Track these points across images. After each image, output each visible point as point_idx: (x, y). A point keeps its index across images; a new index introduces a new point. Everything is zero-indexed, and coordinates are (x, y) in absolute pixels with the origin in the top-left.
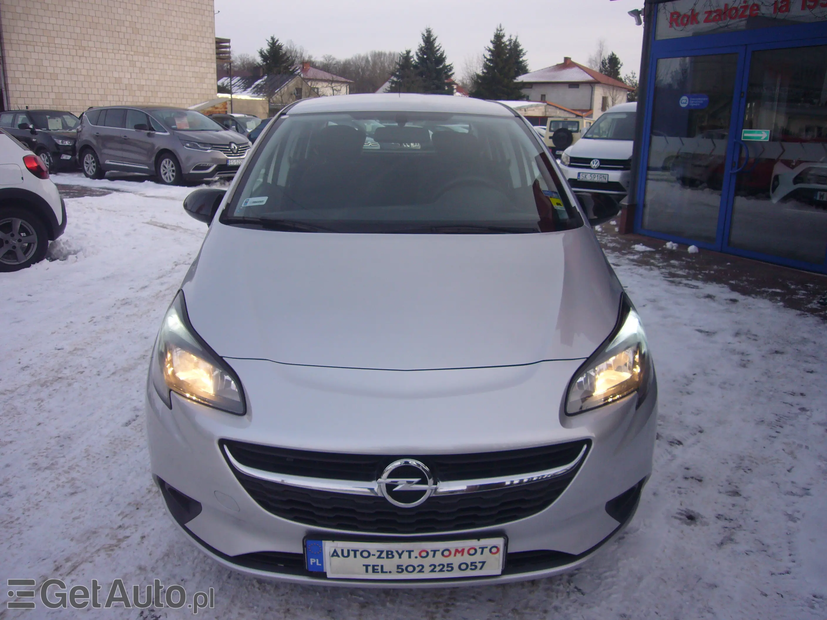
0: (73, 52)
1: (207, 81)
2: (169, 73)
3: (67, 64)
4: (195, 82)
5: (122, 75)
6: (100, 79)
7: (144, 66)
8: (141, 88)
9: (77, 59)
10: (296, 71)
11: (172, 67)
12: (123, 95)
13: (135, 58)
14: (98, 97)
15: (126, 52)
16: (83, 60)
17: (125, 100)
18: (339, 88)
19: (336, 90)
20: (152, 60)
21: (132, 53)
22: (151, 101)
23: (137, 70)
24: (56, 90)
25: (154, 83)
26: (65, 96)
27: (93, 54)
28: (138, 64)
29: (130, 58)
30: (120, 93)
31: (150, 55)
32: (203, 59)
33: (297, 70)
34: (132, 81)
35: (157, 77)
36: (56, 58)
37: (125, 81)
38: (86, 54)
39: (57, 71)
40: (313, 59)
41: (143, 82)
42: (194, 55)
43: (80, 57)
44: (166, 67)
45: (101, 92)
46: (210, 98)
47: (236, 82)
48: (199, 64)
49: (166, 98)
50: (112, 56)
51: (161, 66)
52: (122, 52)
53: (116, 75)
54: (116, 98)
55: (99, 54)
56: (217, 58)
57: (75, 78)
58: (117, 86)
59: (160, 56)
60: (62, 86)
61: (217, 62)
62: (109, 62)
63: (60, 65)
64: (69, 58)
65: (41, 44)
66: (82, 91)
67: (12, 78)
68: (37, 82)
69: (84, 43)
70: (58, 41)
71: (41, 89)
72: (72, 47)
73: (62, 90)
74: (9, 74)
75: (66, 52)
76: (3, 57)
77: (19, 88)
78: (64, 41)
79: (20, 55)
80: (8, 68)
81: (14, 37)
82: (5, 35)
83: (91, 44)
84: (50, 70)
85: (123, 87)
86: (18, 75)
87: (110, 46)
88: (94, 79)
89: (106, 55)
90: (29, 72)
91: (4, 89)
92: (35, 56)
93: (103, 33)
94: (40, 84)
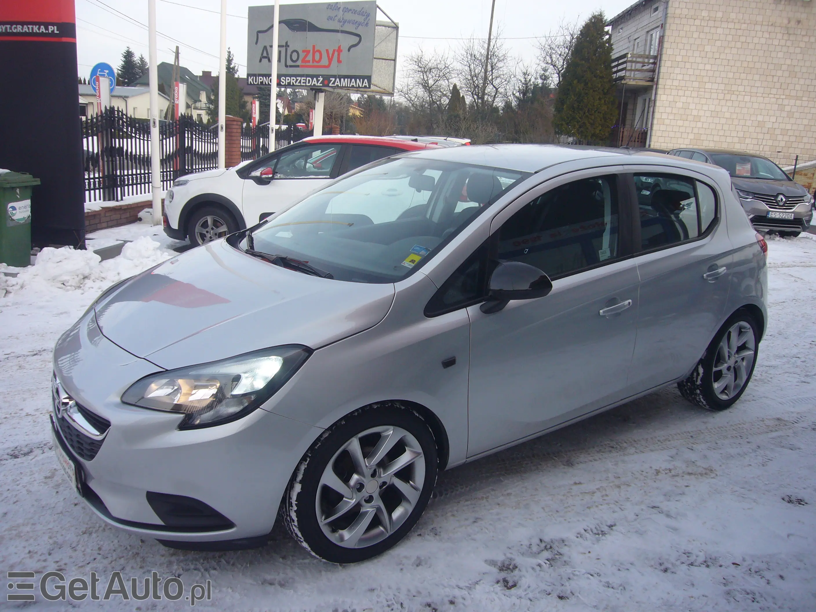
0: (721, 96)
3: (712, 108)
5: (767, 118)
6: (742, 122)
7: (794, 110)
8: (785, 132)
9: (723, 103)
13: (786, 102)
14: (736, 140)
15: (776, 96)
16: (729, 104)
20: (805, 104)
21: (784, 97)
23: (784, 114)
24: (695, 131)
25: (801, 127)
26: (703, 137)
27: (740, 98)
28: (788, 108)
29: (780, 102)
30: (761, 136)
31: (804, 99)
34: (776, 126)
35: (805, 122)
36: (703, 101)
37: (769, 125)
38: (734, 97)
39: (701, 113)
41: (789, 127)
43: (727, 100)
45: (741, 134)
50: (761, 99)
52: (772, 96)
53: (760, 118)
54: (755, 142)
55: (747, 98)
57: (716, 120)
58: (758, 130)
60: (702, 128)
62: (756, 106)
63: (705, 108)
64: (716, 102)
65: (692, 89)
66: (721, 133)
67: (658, 118)
68: (680, 123)
69: (734, 88)
70: (708, 86)
71: (682, 129)
72: (721, 91)
73: (702, 131)
74: (657, 115)
75: (714, 96)
76: (655, 101)
77: (663, 128)
78: (715, 86)
79: (671, 98)
80: (657, 110)
81: (669, 82)
82: (661, 81)
83: (741, 88)
84: (695, 113)
85: (765, 130)
86: (664, 116)
87: (761, 90)
88: (736, 122)
89: (754, 99)
90: (675, 114)
91: (649, 129)
92: (683, 99)
93: (757, 77)
94: (682, 125)
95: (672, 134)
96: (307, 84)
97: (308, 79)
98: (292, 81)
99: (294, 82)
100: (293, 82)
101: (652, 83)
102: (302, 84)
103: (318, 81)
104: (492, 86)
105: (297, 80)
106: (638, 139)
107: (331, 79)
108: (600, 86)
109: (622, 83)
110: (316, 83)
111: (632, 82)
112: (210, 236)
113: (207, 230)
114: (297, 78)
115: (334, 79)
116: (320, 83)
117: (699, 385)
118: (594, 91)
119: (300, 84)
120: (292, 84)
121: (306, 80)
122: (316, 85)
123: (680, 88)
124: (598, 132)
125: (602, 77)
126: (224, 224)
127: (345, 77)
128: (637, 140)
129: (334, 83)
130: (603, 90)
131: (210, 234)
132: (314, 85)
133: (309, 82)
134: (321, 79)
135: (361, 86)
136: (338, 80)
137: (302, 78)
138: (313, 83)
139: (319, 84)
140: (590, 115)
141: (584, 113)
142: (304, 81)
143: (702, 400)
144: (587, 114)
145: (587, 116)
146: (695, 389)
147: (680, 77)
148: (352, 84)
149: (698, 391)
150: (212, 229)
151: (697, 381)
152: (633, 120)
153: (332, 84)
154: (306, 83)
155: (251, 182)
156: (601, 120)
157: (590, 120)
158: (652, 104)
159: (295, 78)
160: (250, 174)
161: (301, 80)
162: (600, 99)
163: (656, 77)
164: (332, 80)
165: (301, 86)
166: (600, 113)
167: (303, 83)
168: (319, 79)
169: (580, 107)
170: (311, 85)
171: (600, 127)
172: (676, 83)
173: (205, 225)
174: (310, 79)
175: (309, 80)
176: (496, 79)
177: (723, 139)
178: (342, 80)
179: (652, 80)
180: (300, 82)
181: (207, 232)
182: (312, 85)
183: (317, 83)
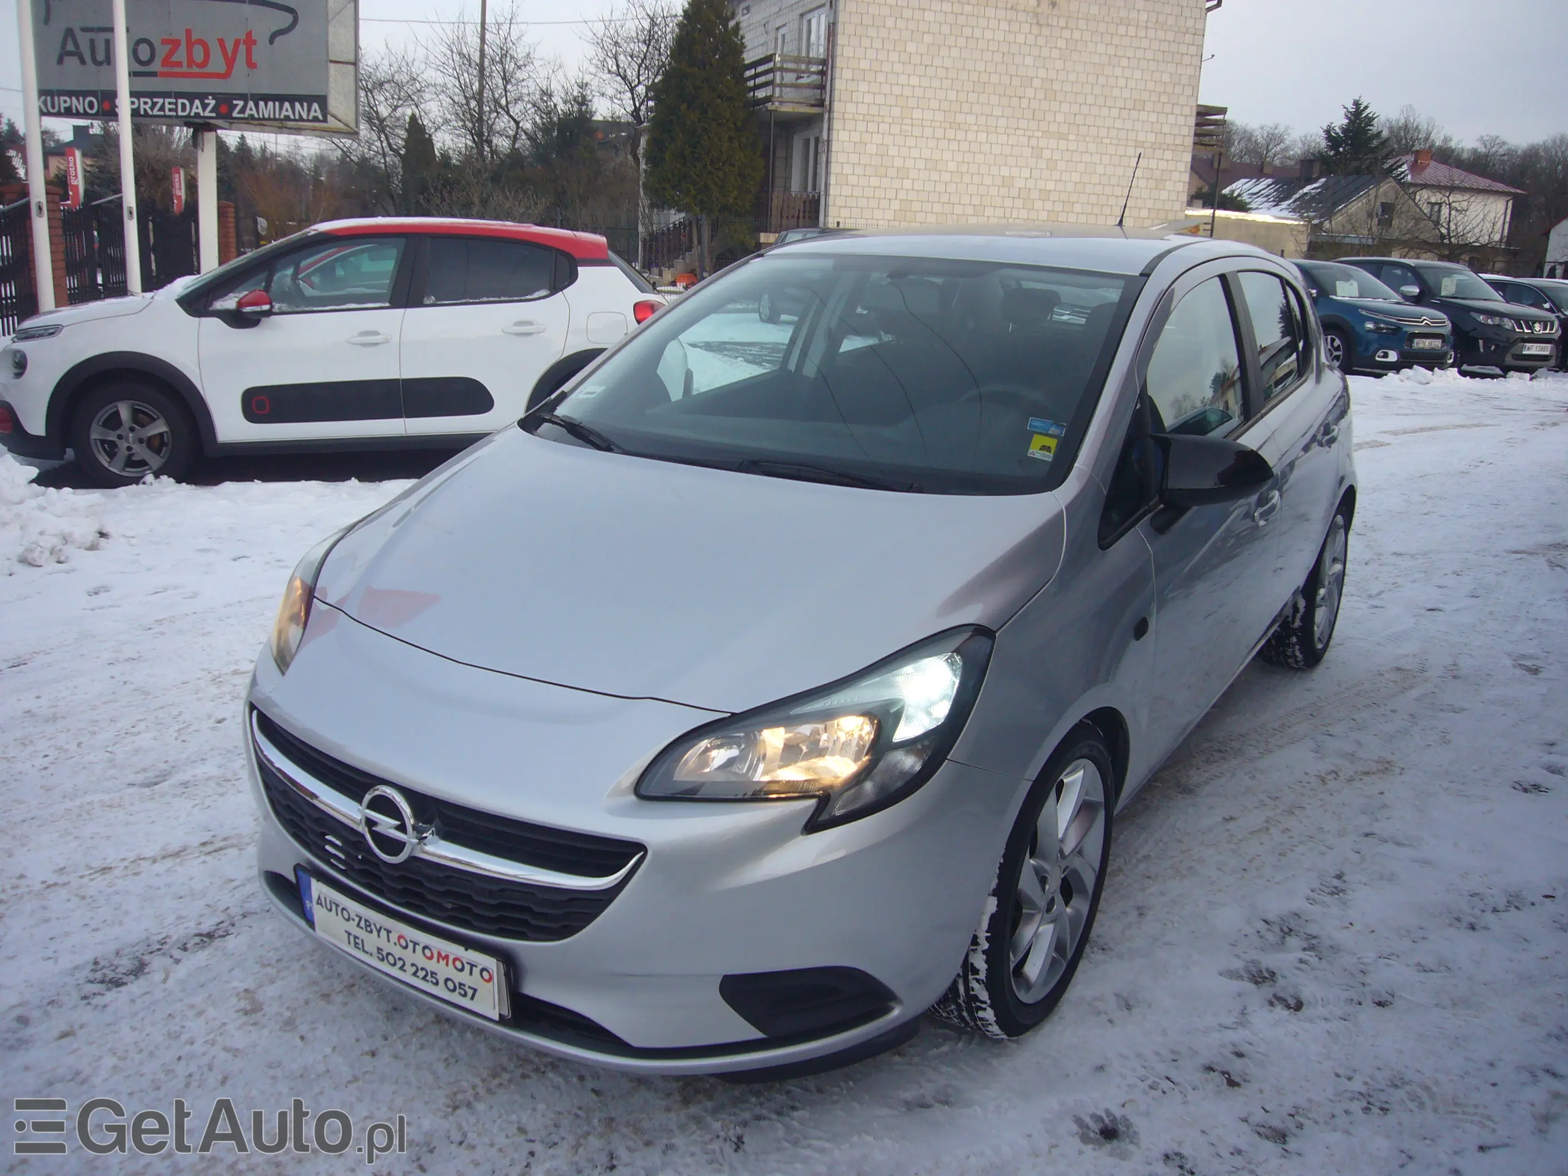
0: (939, 133)
1: (1169, 185)
2: (1100, 169)
3: (926, 153)
4: (1147, 188)
5: (1015, 172)
6: (976, 179)
7: (1057, 156)
8: (1045, 195)
9: (943, 144)
10: (1396, 169)
11: (1106, 159)
12: (1012, 208)
13: (1043, 143)
14: (970, 210)
15: (1028, 133)
16: (954, 146)
17: (1014, 215)
18: (1464, 204)
19: (1457, 210)
20: (1073, 146)
21: (1039, 134)
22: (1059, 220)
23: (1042, 164)
24: (902, 195)
25: (1070, 187)
26: (916, 207)
27: (971, 136)
28: (1047, 154)
29: (1033, 142)
30: (1008, 203)
31: (1071, 137)
32: (1168, 145)
33: (1400, 166)
34: (1031, 184)
35: (1075, 177)
36: (910, 142)
37: (1020, 183)
38: (960, 135)
39: (910, 163)
40: (1453, 144)
41: (1051, 186)
42: (1151, 137)
43: (949, 140)
44: (1096, 159)
45: (976, 201)
46: (1171, 217)
47: (1264, 189)
48: (1159, 153)
49: (1087, 214)
50: (1003, 139)
51: (1086, 158)
52: (1021, 132)
53: (1005, 172)
54: (1000, 212)
55: (982, 137)
56: (1195, 143)
57: (935, 176)
58: (1003, 191)
59: (1087, 139)
60: (913, 189)
61: (1194, 149)
62: (996, 149)
63: (915, 153)
64: (932, 143)
65: (890, 120)
66: (945, 198)
67: (837, 174)
68: (874, 181)
69: (960, 118)
70: (917, 114)
71: (880, 194)
72: (938, 124)
73: (912, 196)
74: (834, 168)
75: (928, 132)
76: (829, 141)
77: (846, 191)
78: (928, 115)
79: (856, 137)
80: (833, 158)
81: (851, 108)
82: (837, 106)
83: (971, 119)
84: (898, 163)
85: (1015, 193)
86: (847, 169)
87: (1002, 122)
88: (967, 179)
89: (992, 138)
90: (865, 165)
91: (822, 193)
92: (877, 139)
93: (994, 100)
94: (878, 185)
95: (863, 203)
96: (180, 113)
97: (180, 101)
98: (142, 106)
99: (147, 107)
100: (145, 110)
101: (821, 108)
102: (167, 113)
103: (205, 107)
104: (507, 117)
105: (154, 104)
106: (804, 212)
107: (235, 102)
108: (728, 115)
109: (768, 110)
110: (200, 110)
111: (787, 108)
112: (126, 445)
113: (119, 432)
114: (155, 100)
115: (241, 103)
116: (211, 112)
117: (1296, 629)
118: (719, 124)
119: (162, 113)
120: (142, 113)
121: (176, 104)
122: (202, 114)
123: (871, 118)
124: (731, 201)
125: (730, 99)
126: (158, 418)
127: (267, 98)
128: (801, 214)
129: (243, 111)
130: (734, 123)
131: (128, 441)
132: (197, 115)
133: (184, 109)
134: (212, 102)
135: (305, 117)
136: (251, 104)
137: (167, 100)
138: (194, 110)
139: (207, 114)
140: (715, 169)
141: (705, 166)
142: (171, 106)
143: (1298, 653)
144: (709, 168)
145: (710, 173)
146: (1289, 637)
147: (869, 98)
148: (284, 113)
149: (1294, 639)
150: (132, 429)
151: (1293, 622)
152: (788, 179)
153: (239, 113)
154: (176, 110)
155: (216, 322)
156: (736, 180)
157: (715, 178)
158: (822, 148)
159: (148, 100)
160: (211, 305)
161: (164, 103)
162: (730, 138)
163: (828, 99)
164: (237, 105)
165: (165, 116)
166: (734, 166)
167: (170, 110)
168: (207, 101)
169: (696, 155)
170: (189, 116)
171: (736, 192)
172: (863, 109)
173: (113, 422)
174: (186, 102)
175: (184, 105)
176: (516, 103)
177: (948, 209)
178: (262, 104)
179: (821, 103)
180: (162, 108)
181: (120, 437)
182: (192, 114)
183: (204, 110)
